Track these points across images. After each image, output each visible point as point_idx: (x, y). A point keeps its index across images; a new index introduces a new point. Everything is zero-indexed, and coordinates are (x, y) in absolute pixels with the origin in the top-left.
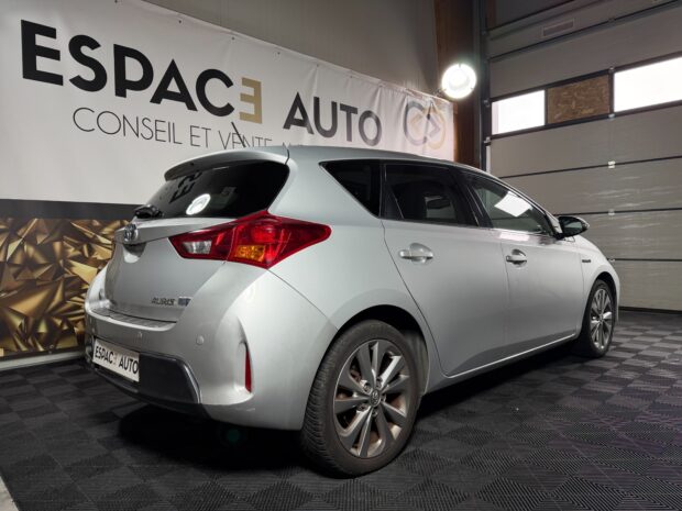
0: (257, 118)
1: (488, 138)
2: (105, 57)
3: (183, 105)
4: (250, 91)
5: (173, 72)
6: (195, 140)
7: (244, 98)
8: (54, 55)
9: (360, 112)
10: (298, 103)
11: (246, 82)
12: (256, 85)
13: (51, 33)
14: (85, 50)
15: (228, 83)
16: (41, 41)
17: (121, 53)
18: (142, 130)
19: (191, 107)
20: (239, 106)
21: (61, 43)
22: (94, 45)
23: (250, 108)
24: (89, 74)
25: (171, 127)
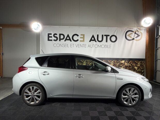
0: (83, 41)
1: (158, 36)
2: (58, 36)
3: (70, 41)
4: (82, 36)
5: (68, 36)
6: (71, 46)
7: (81, 38)
8: (51, 37)
9: (110, 36)
10: (93, 36)
11: (81, 35)
12: (84, 35)
13: (51, 34)
14: (55, 36)
15: (78, 36)
16: (50, 35)
17: (60, 35)
18: (63, 46)
19: (71, 41)
20: (80, 39)
21: (52, 35)
22: (56, 34)
23: (82, 39)
24: (55, 39)
25: (67, 45)
